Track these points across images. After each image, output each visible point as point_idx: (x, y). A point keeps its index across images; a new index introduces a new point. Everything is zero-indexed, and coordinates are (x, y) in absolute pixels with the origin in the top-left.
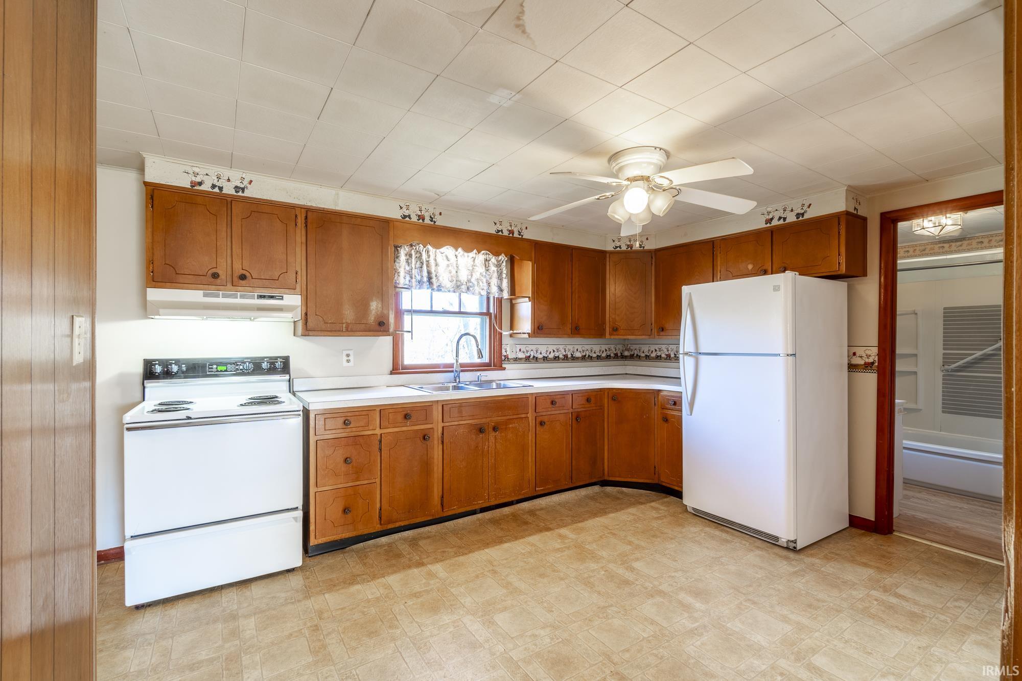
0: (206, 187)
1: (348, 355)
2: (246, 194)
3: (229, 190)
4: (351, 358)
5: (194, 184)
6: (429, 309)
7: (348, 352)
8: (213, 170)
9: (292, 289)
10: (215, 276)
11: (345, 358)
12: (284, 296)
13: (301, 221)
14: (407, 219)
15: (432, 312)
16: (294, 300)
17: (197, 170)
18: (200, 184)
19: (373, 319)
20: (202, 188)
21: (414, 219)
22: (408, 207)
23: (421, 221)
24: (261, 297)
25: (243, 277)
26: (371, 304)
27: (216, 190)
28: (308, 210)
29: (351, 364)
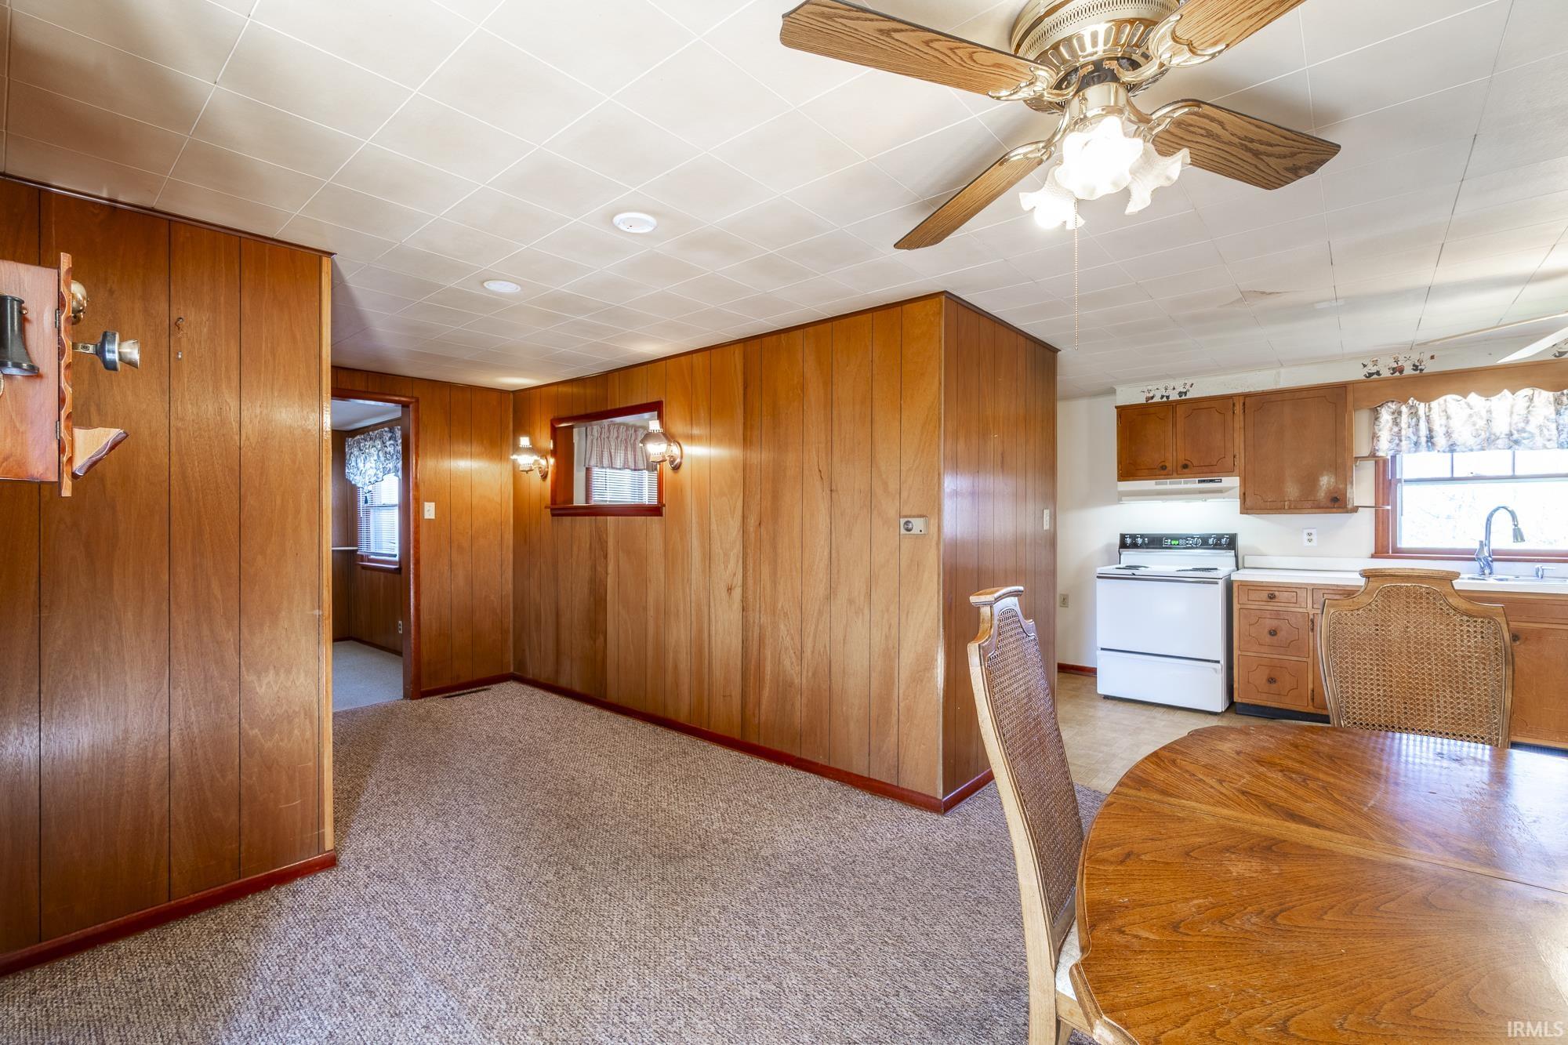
0: (1157, 399)
1: (1310, 534)
2: (1187, 397)
3: (1174, 397)
4: (1313, 537)
5: (1148, 399)
6: (1449, 475)
7: (1309, 531)
8: (1161, 385)
9: (1230, 472)
10: (1164, 468)
11: (1306, 537)
12: (1223, 478)
13: (1238, 409)
14: (1375, 376)
15: (1452, 479)
16: (1232, 482)
17: (1150, 388)
18: (1152, 398)
19: (1323, 495)
20: (1154, 400)
21: (1386, 373)
22: (1375, 363)
23: (1397, 374)
24: (1200, 482)
25: (1185, 466)
26: (1321, 479)
27: (1165, 399)
28: (1246, 396)
29: (1314, 543)
